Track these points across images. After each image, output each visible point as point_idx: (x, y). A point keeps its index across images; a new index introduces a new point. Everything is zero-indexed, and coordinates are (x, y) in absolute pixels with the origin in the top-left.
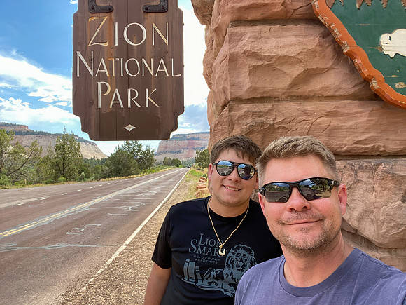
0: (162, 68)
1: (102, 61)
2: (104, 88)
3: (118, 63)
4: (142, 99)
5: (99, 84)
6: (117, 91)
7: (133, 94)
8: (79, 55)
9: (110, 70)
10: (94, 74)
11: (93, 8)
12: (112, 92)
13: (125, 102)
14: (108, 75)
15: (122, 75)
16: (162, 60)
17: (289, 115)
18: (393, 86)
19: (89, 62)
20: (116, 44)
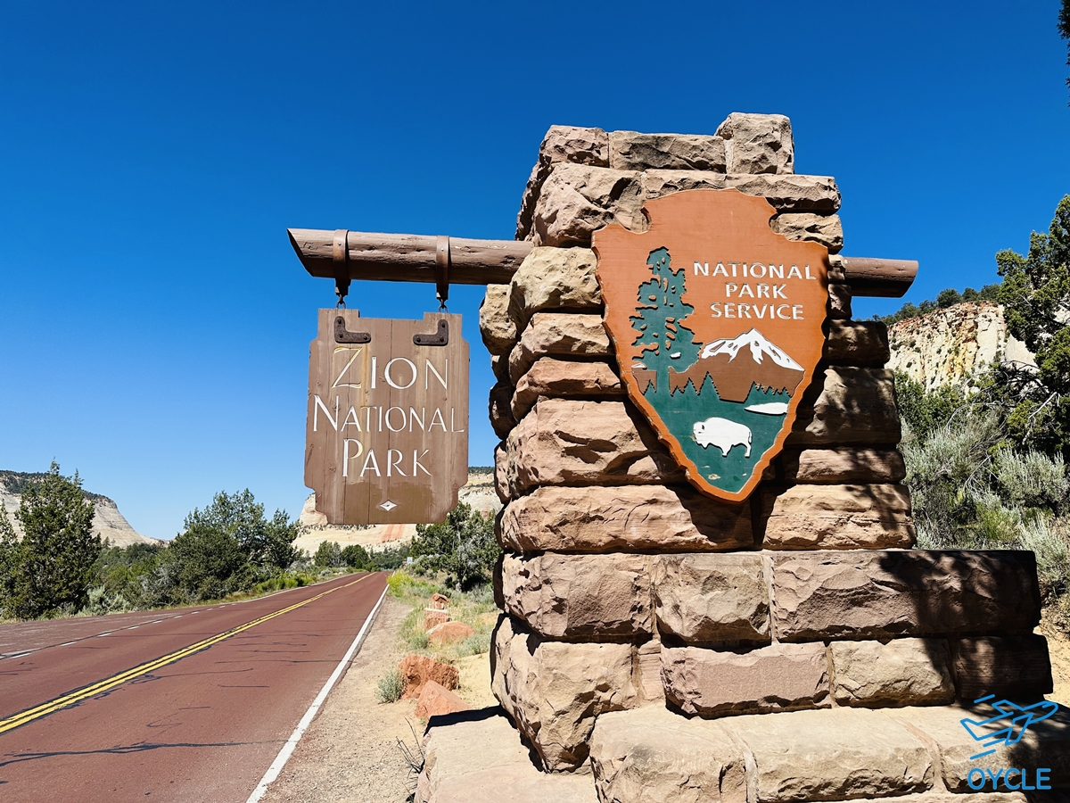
0: (437, 420)
1: (353, 410)
2: (353, 450)
3: (374, 415)
4: (407, 465)
5: (346, 443)
6: (372, 453)
7: (395, 457)
8: (318, 400)
9: (363, 423)
10: (339, 428)
11: (341, 336)
12: (365, 453)
13: (383, 468)
14: (359, 430)
15: (380, 430)
16: (438, 410)
17: (605, 503)
18: (706, 478)
19: (333, 412)
20: (374, 386)
